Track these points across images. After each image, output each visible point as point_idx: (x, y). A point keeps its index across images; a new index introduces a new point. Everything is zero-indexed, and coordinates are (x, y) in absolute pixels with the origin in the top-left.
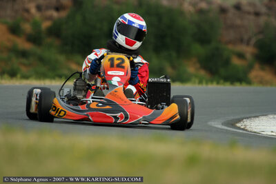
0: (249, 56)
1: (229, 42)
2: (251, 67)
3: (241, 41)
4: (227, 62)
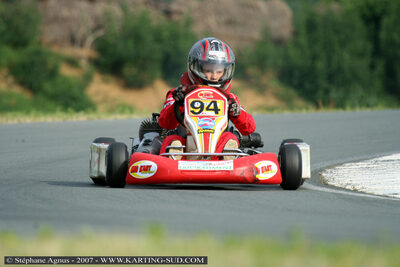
0: (84, 63)
1: (54, 42)
2: (88, 79)
3: (73, 41)
4: (53, 74)
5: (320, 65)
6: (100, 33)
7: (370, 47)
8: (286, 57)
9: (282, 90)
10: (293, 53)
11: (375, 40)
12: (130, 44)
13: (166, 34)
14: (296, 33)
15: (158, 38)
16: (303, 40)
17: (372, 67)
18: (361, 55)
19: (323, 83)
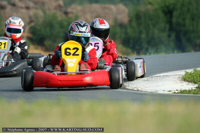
5: (143, 36)
6: (32, 24)
7: (168, 26)
8: (126, 33)
9: (124, 49)
10: (129, 30)
11: (170, 23)
12: (48, 29)
13: (65, 24)
14: (130, 21)
15: (62, 26)
16: (134, 24)
17: (169, 36)
18: (163, 31)
19: (145, 45)
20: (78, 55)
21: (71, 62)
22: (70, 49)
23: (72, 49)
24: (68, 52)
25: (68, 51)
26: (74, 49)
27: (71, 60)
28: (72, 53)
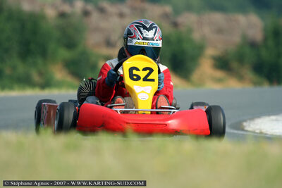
3: (109, 44)
9: (255, 78)
16: (270, 43)
20: (153, 80)
21: (143, 92)
22: (137, 69)
23: (141, 69)
24: (135, 75)
25: (135, 72)
26: (145, 69)
27: (142, 89)
28: (142, 77)
